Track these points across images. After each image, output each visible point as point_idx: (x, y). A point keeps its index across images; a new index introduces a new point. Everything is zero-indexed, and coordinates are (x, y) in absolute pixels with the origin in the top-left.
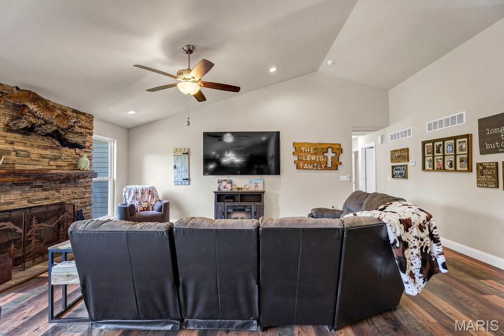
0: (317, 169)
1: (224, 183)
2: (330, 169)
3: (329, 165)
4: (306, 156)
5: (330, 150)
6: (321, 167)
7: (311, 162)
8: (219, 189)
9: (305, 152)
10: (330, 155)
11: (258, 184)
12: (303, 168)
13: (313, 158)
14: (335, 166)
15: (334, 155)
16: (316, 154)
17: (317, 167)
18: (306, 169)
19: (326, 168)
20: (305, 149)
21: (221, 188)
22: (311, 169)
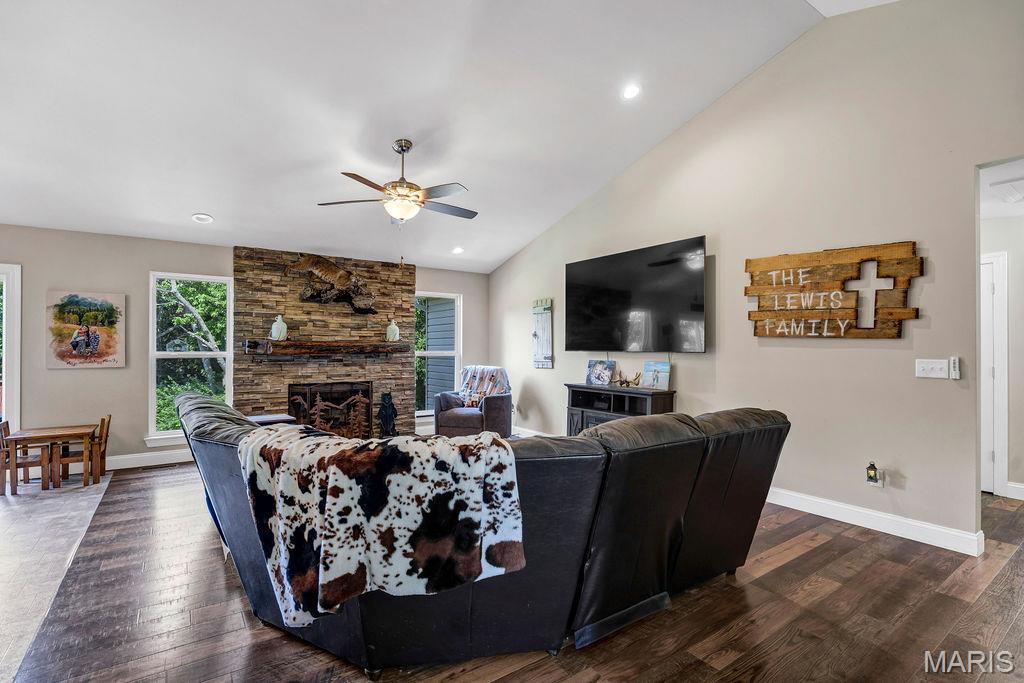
0: (821, 336)
1: (599, 368)
2: (870, 334)
3: (868, 320)
4: (783, 299)
5: (871, 269)
6: (835, 328)
7: (800, 315)
8: (589, 379)
9: (779, 283)
10: (871, 285)
11: (659, 375)
12: (773, 335)
13: (807, 300)
14: (894, 323)
15: (886, 284)
16: (817, 287)
17: (819, 328)
18: (782, 335)
19: (854, 330)
20: (779, 277)
21: (593, 379)
22: (799, 336)
